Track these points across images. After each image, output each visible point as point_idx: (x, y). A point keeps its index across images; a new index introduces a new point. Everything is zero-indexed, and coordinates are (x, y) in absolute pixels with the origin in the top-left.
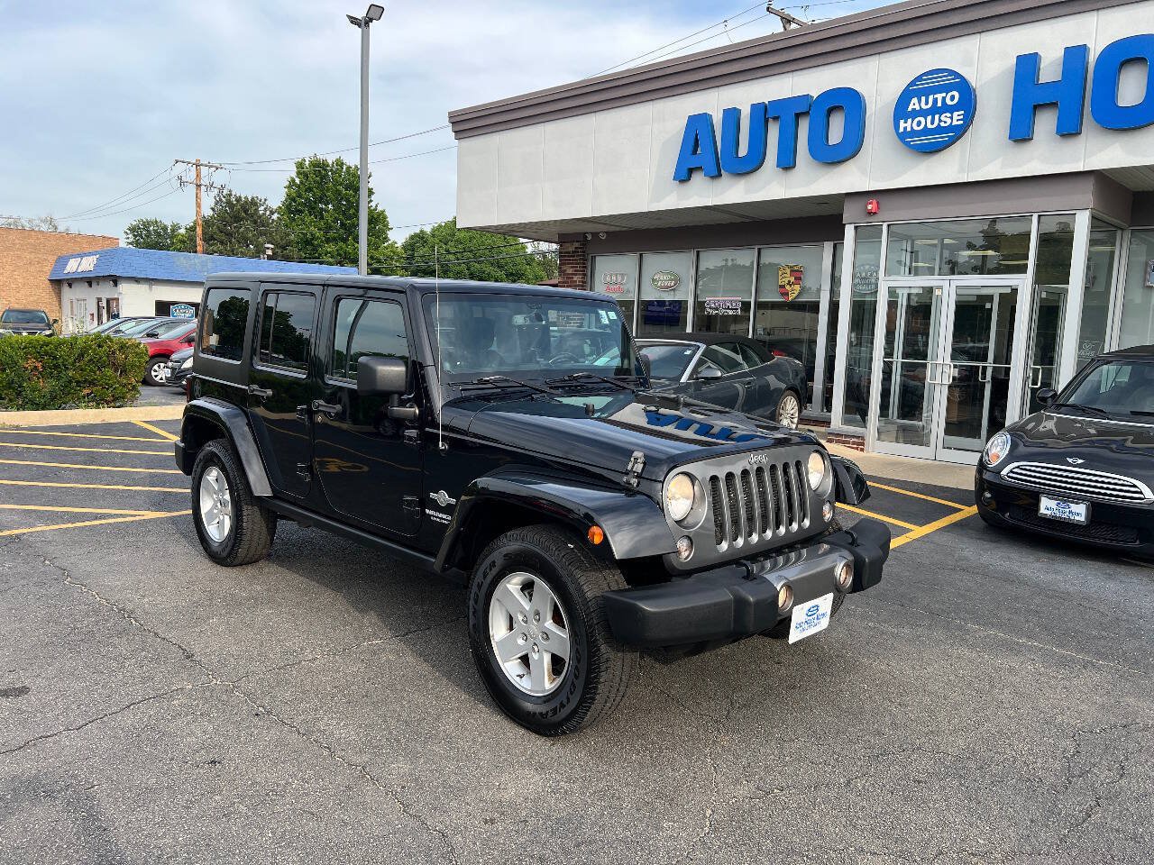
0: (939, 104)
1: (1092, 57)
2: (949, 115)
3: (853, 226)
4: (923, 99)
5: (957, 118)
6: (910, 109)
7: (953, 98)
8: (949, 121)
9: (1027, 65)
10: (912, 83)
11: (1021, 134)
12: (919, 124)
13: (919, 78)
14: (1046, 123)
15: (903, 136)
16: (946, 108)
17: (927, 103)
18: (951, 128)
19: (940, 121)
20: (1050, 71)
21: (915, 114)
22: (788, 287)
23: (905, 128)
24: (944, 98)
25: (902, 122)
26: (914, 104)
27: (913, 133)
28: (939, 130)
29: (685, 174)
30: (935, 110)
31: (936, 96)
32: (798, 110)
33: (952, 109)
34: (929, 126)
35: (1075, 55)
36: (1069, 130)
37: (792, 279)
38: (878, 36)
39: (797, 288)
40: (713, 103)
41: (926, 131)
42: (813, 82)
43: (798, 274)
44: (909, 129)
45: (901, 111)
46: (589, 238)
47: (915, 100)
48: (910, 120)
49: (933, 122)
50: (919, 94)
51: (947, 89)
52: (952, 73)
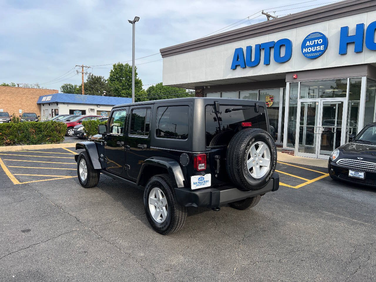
0: (316, 43)
1: (366, 28)
2: (319, 47)
3: (289, 83)
4: (311, 42)
5: (322, 48)
6: (306, 45)
7: (320, 41)
8: (319, 49)
9: (344, 30)
10: (307, 37)
11: (343, 52)
12: (310, 50)
13: (309, 35)
14: (351, 49)
15: (304, 54)
16: (318, 45)
17: (312, 43)
18: (320, 51)
19: (316, 49)
20: (352, 32)
21: (308, 47)
22: (269, 102)
23: (305, 51)
24: (317, 42)
25: (304, 49)
26: (308, 44)
27: (308, 53)
28: (316, 51)
29: (234, 67)
30: (314, 45)
31: (315, 41)
32: (270, 46)
33: (320, 45)
35: (360, 27)
36: (359, 51)
37: (270, 100)
38: (296, 22)
39: (272, 103)
40: (243, 44)
41: (312, 52)
42: (275, 37)
43: (272, 98)
44: (306, 51)
45: (304, 46)
46: (205, 88)
47: (308, 42)
48: (306, 49)
49: (314, 49)
50: (309, 40)
51: (318, 38)
52: (320, 33)
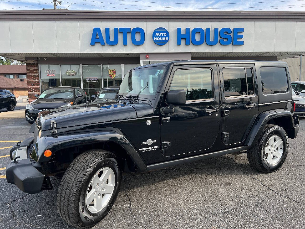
0: (162, 35)
2: (165, 38)
3: (142, 61)
4: (159, 33)
5: (166, 39)
6: (156, 35)
7: (165, 34)
9: (179, 30)
10: (156, 30)
11: (179, 44)
12: (158, 39)
13: (157, 29)
14: (183, 42)
16: (164, 36)
17: (160, 35)
18: (165, 41)
19: (163, 39)
20: (183, 32)
21: (157, 37)
22: (112, 75)
23: (155, 39)
24: (163, 34)
25: (154, 38)
26: (157, 34)
27: (157, 41)
28: (163, 41)
29: (93, 44)
30: (161, 37)
31: (162, 33)
33: (165, 37)
34: (161, 40)
35: (188, 29)
37: (113, 73)
38: (147, 17)
41: (160, 41)
44: (156, 40)
45: (154, 35)
46: (39, 59)
47: (157, 33)
48: (156, 38)
49: (161, 39)
50: (158, 32)
51: (164, 32)
52: (164, 29)
